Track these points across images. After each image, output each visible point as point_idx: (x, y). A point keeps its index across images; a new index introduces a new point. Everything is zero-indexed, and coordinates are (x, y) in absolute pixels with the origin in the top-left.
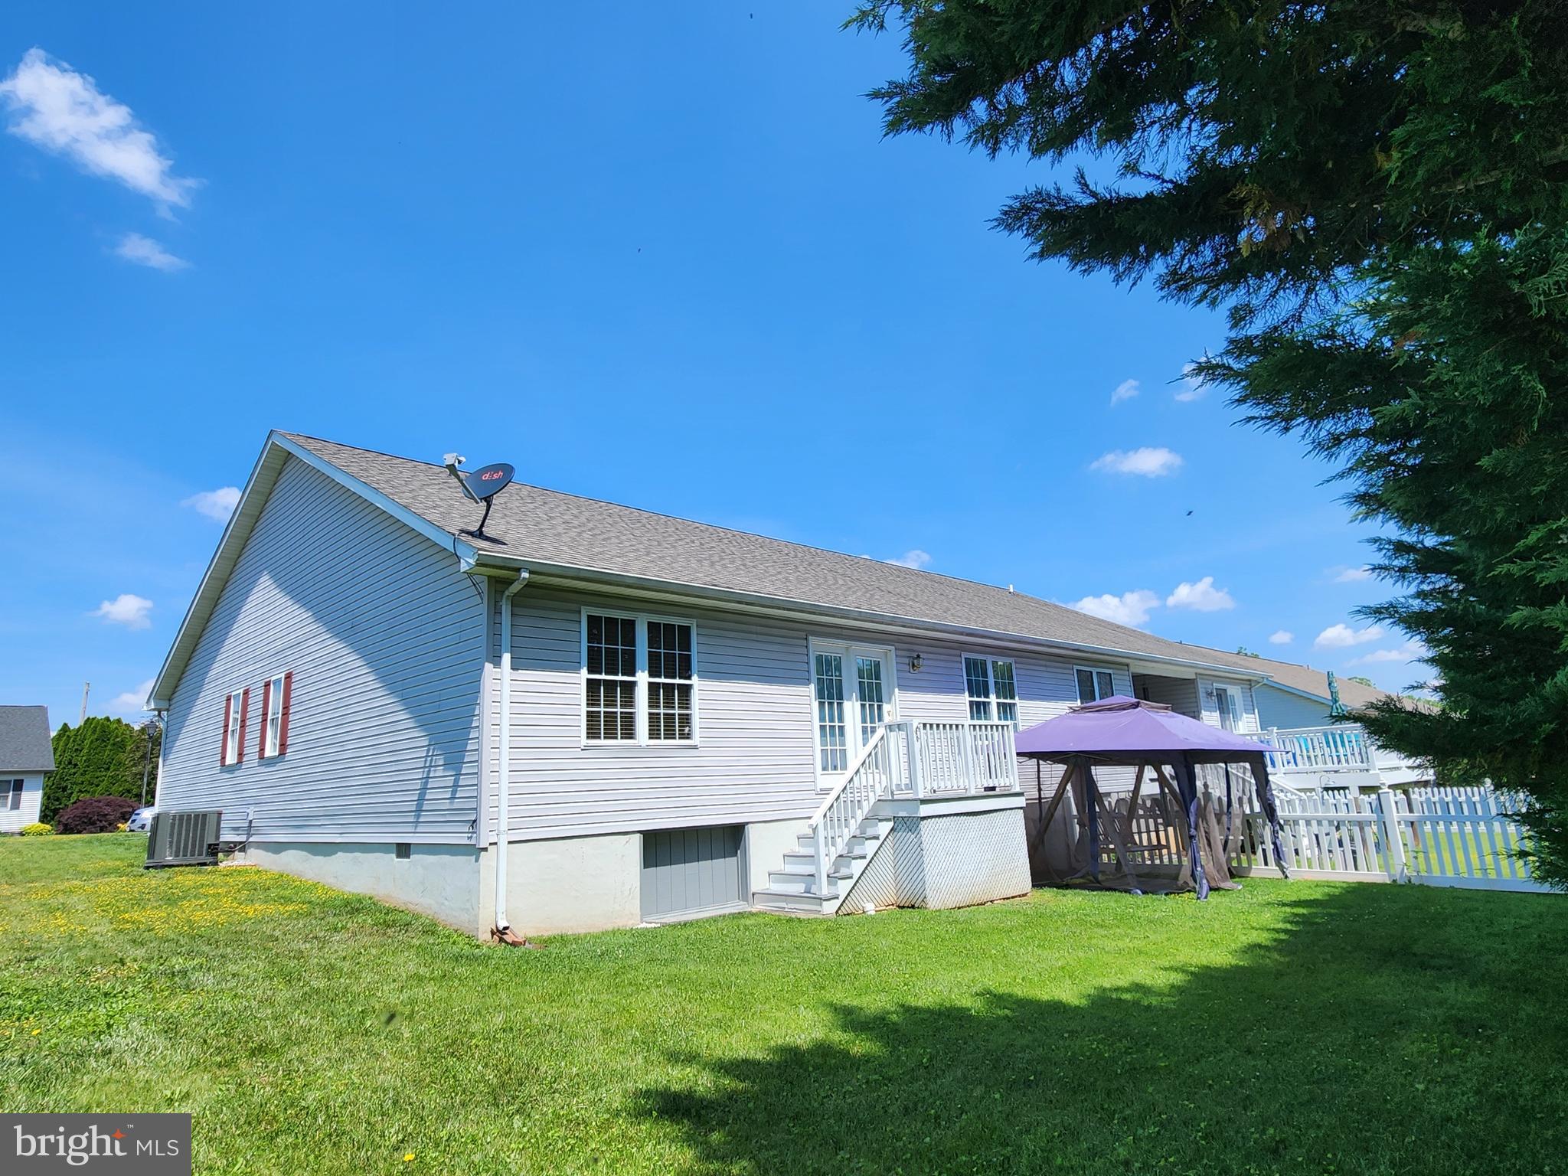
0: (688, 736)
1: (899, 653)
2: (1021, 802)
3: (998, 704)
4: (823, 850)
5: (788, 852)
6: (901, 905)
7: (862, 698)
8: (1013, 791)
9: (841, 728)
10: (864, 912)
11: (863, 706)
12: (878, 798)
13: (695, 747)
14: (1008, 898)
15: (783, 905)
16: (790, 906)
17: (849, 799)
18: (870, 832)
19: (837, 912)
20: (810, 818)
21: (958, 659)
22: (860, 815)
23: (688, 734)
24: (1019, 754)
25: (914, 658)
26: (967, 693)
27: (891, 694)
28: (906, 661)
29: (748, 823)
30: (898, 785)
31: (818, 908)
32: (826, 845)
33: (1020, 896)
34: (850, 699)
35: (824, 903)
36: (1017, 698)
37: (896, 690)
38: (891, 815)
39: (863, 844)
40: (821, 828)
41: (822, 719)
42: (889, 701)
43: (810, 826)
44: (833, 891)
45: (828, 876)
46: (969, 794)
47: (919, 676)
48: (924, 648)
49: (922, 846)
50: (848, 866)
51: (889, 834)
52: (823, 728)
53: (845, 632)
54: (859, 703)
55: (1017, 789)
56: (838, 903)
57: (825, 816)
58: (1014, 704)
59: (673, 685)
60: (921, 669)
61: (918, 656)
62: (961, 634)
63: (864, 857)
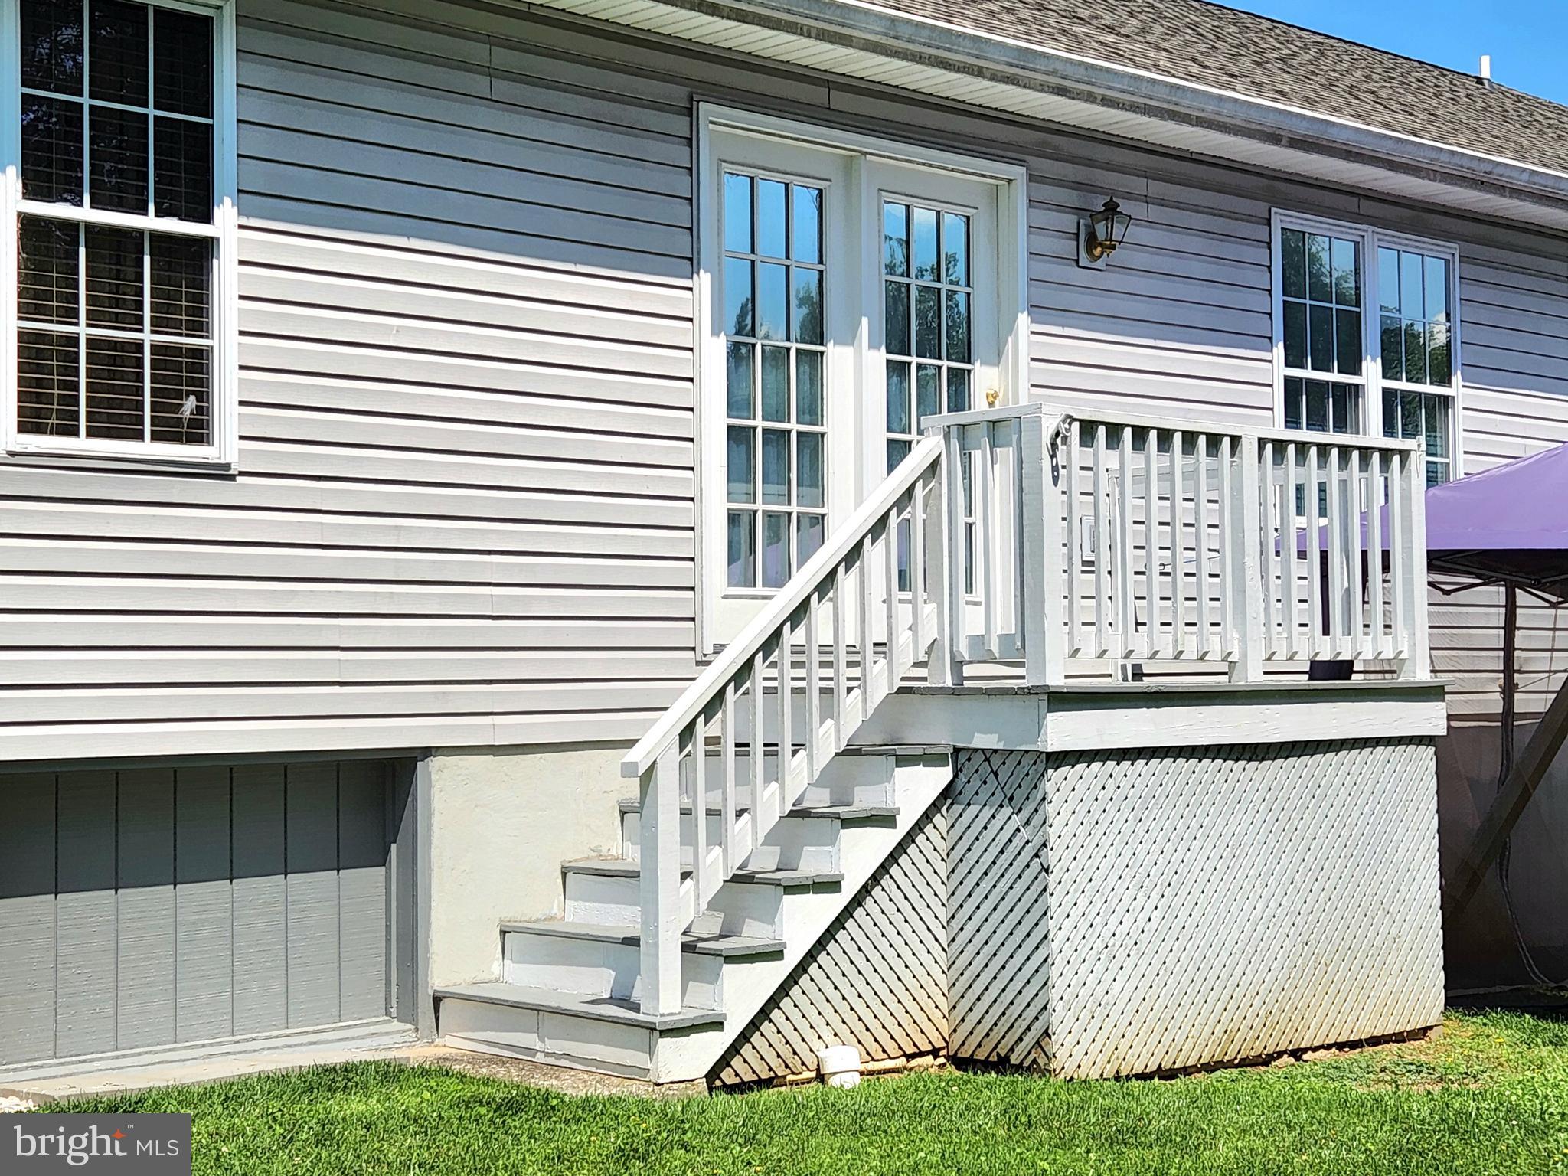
0: (198, 431)
1: (1046, 192)
2: (1431, 719)
3: (1388, 395)
4: (670, 858)
5: (577, 855)
6: (965, 1053)
7: (897, 340)
8: (1403, 679)
9: (813, 444)
10: (821, 1078)
11: (897, 371)
12: (898, 684)
13: (220, 473)
14: (1354, 1045)
15: (530, 1040)
16: (552, 1045)
17: (790, 684)
18: (865, 800)
19: (713, 1075)
20: (631, 743)
21: (1261, 232)
22: (828, 740)
23: (192, 423)
24: (1438, 560)
25: (1093, 215)
26: (1279, 351)
27: (1003, 331)
28: (1068, 222)
29: (427, 752)
30: (978, 641)
31: (639, 1059)
32: (688, 838)
33: (1399, 1038)
34: (849, 338)
35: (664, 1043)
36: (1457, 379)
37: (1023, 318)
38: (943, 739)
39: (833, 841)
40: (667, 780)
41: (737, 403)
42: (996, 358)
43: (628, 769)
44: (703, 1001)
45: (687, 948)
46: (1239, 683)
47: (1111, 280)
48: (1138, 185)
49: (1051, 857)
50: (770, 915)
51: (935, 807)
52: (738, 436)
53: (841, 101)
54: (881, 356)
55: (1422, 675)
56: (714, 1045)
57: (687, 734)
58: (1446, 401)
59: (134, 237)
60: (1118, 255)
61: (1111, 209)
62: (1274, 138)
63: (832, 886)
